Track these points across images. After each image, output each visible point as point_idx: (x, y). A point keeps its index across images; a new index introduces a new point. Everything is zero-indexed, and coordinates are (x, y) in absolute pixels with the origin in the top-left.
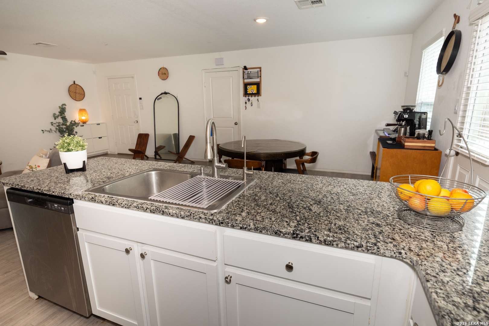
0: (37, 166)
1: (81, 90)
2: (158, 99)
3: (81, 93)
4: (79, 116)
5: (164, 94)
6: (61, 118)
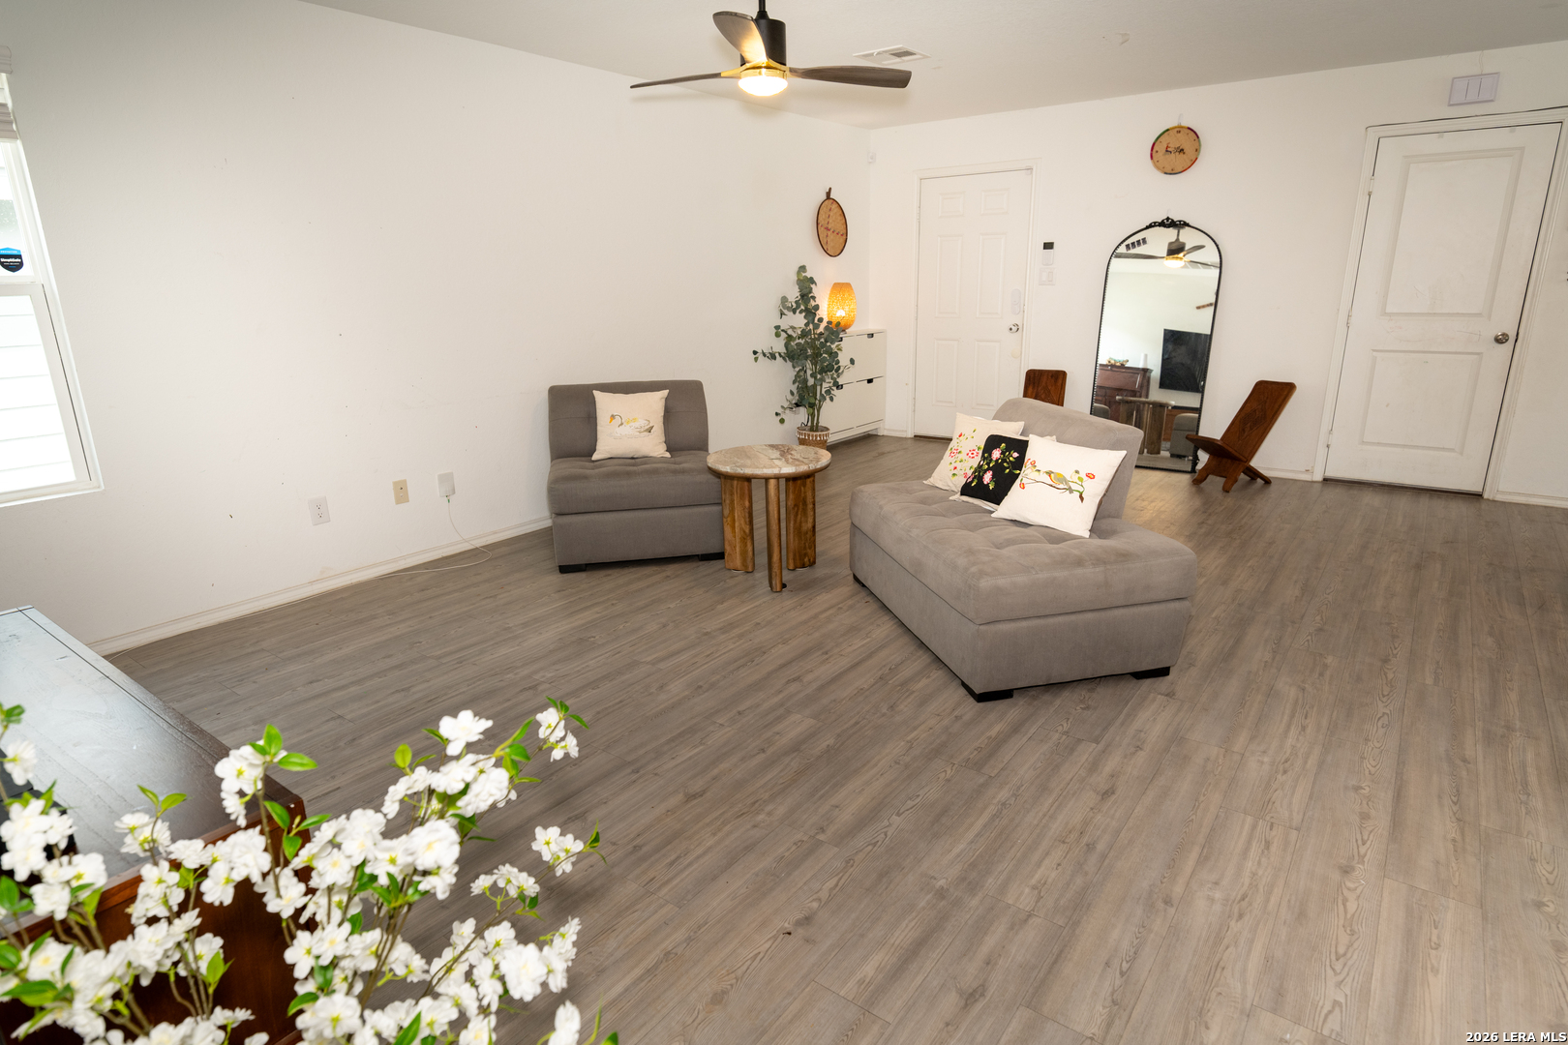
0: (1083, 475)
1: (839, 218)
2: (1130, 246)
3: (840, 228)
4: (828, 309)
5: (1162, 228)
6: (801, 312)
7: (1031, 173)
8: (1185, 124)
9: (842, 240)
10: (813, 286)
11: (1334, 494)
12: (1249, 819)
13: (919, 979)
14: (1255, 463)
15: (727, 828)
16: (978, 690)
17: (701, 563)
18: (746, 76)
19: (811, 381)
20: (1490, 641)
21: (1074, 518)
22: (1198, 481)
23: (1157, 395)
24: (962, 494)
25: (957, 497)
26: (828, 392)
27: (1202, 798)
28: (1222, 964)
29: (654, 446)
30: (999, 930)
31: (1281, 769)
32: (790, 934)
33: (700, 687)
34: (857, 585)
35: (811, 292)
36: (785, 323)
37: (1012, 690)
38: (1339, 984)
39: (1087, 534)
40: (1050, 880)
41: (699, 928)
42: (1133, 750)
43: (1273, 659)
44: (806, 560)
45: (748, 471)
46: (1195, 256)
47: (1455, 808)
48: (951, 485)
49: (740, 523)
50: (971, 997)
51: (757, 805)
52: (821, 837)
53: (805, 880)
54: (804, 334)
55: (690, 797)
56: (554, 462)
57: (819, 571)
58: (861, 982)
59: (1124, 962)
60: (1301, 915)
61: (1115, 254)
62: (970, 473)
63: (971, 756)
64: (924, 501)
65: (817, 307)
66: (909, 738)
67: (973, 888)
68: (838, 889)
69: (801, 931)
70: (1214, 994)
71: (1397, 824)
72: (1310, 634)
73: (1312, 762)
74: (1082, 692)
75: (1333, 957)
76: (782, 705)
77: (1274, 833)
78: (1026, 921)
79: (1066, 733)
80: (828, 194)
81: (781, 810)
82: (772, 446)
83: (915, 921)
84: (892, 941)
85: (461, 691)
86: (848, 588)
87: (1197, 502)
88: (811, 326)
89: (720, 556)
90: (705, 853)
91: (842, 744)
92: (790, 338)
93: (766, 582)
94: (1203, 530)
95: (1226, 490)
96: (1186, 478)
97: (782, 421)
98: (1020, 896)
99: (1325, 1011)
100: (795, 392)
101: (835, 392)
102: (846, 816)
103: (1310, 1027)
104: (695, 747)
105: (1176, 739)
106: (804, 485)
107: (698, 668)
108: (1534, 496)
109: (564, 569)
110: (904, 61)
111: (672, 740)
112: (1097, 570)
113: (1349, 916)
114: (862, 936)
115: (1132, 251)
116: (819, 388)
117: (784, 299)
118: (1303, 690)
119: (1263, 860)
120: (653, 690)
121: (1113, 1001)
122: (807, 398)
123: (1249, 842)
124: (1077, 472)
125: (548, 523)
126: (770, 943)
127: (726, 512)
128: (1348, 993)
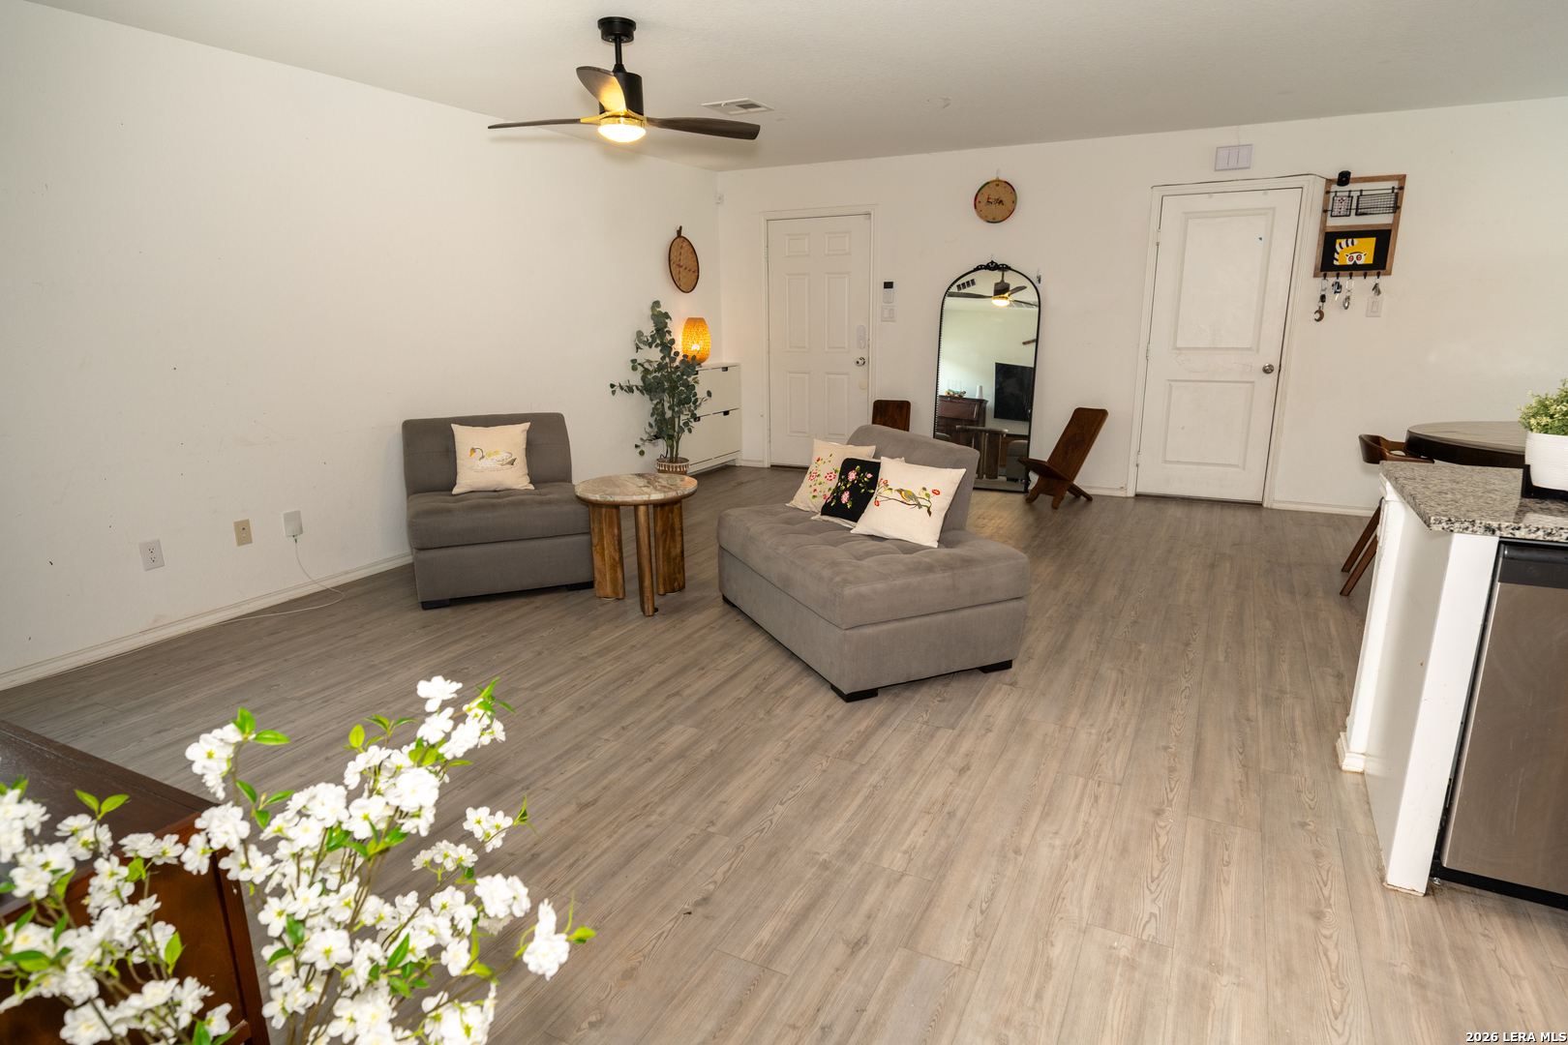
0: (929, 492)
1: (691, 256)
2: (961, 287)
3: (692, 265)
4: (684, 343)
5: (988, 271)
6: (656, 346)
7: (870, 218)
8: (1002, 178)
9: (694, 277)
10: (668, 321)
11: (1144, 507)
12: (1081, 780)
13: (810, 937)
14: (1076, 482)
15: (622, 830)
16: (846, 692)
17: (570, 593)
18: (606, 123)
19: (669, 414)
20: (1268, 624)
21: (923, 530)
22: (1031, 499)
23: (992, 424)
24: (822, 514)
25: (818, 517)
26: (686, 424)
27: (1042, 767)
28: (1062, 895)
29: (517, 479)
30: (877, 889)
31: (1106, 737)
32: (690, 913)
33: (582, 707)
34: (727, 606)
35: (666, 327)
36: (641, 357)
37: (877, 689)
38: (1154, 901)
39: (935, 545)
40: (918, 845)
41: (604, 918)
42: (983, 732)
43: (1098, 648)
44: (676, 584)
45: (618, 499)
46: (1018, 296)
47: (1241, 757)
48: (811, 506)
49: (609, 550)
50: (856, 946)
51: (649, 807)
52: (712, 829)
53: (700, 867)
54: (661, 367)
55: (583, 807)
56: (410, 498)
57: (689, 595)
58: (758, 945)
59: (984, 904)
60: (1124, 851)
61: (948, 294)
62: (829, 494)
63: (844, 749)
64: (788, 522)
65: (673, 341)
66: (786, 738)
67: (852, 858)
68: (731, 871)
69: (700, 910)
70: (1057, 919)
71: (1197, 773)
72: (1127, 626)
73: (1131, 730)
74: (938, 688)
75: (1149, 880)
76: (664, 718)
77: (1101, 789)
78: (899, 880)
79: (926, 723)
80: (679, 232)
81: (672, 810)
82: (640, 475)
83: (802, 891)
84: (784, 909)
85: (331, 728)
86: (717, 609)
87: (1031, 519)
88: (667, 360)
89: (589, 585)
90: (602, 854)
91: (725, 748)
92: (646, 370)
93: (638, 608)
94: (1036, 543)
95: (1055, 507)
96: (1020, 498)
97: (642, 453)
98: (894, 861)
99: (1144, 922)
100: (654, 424)
101: (693, 424)
102: (734, 810)
103: (1132, 935)
104: (583, 761)
105: (1019, 720)
106: (672, 511)
107: (578, 690)
108: (1302, 503)
109: (427, 606)
110: (750, 112)
111: (559, 757)
112: (946, 574)
113: (1161, 848)
114: (756, 908)
115: (963, 291)
116: (677, 420)
117: (640, 334)
118: (1122, 672)
119: (1093, 811)
120: (535, 714)
121: (976, 935)
122: (665, 430)
123: (1081, 798)
124: (924, 489)
125: (409, 560)
126: (672, 923)
127: (595, 540)
128: (1161, 906)
